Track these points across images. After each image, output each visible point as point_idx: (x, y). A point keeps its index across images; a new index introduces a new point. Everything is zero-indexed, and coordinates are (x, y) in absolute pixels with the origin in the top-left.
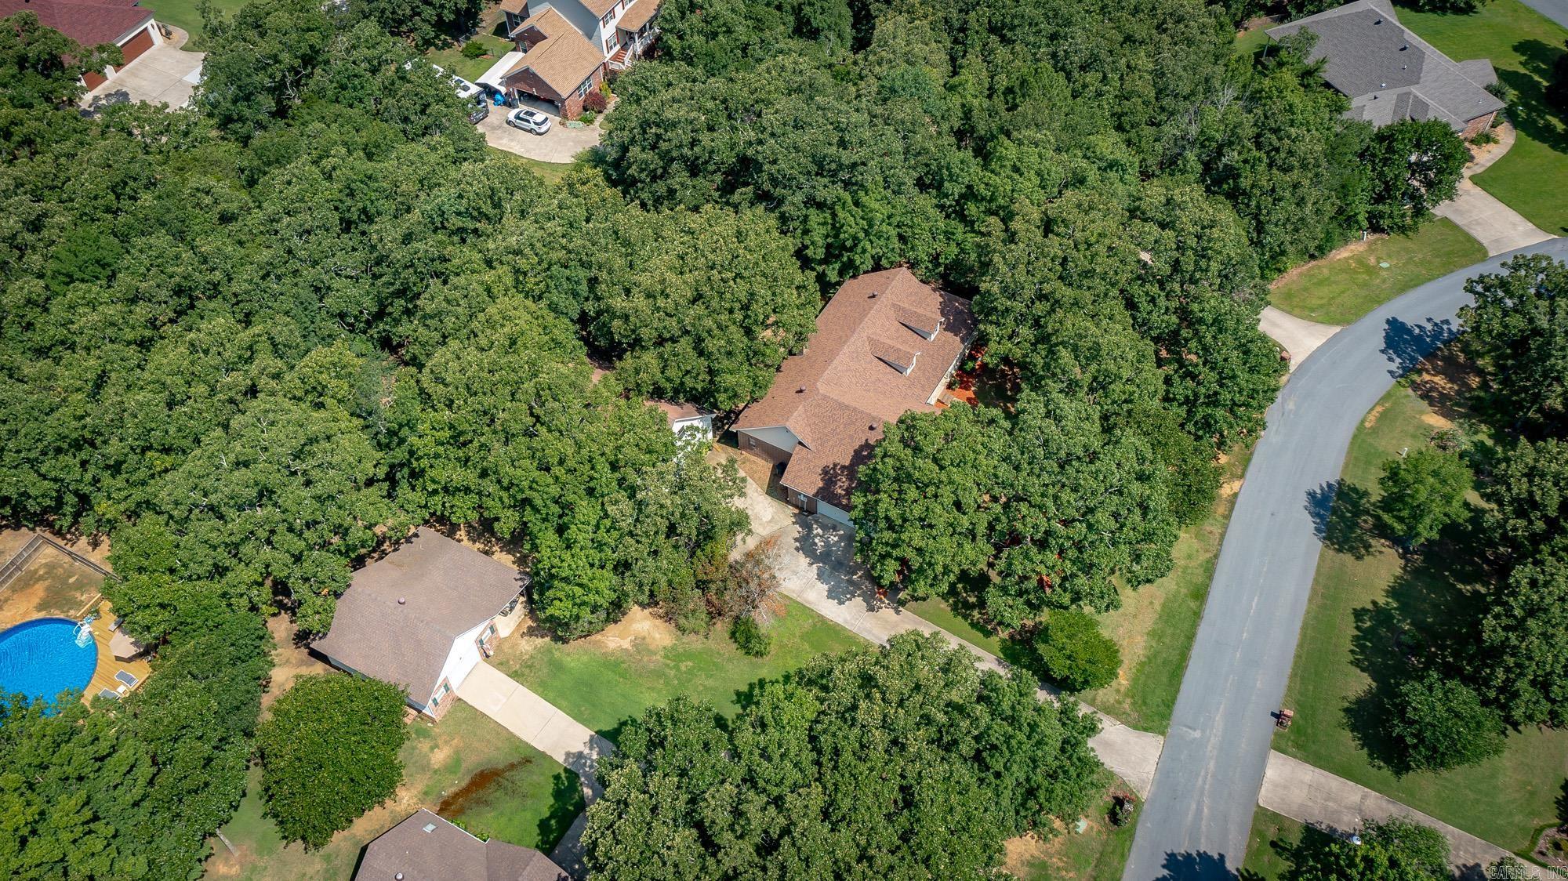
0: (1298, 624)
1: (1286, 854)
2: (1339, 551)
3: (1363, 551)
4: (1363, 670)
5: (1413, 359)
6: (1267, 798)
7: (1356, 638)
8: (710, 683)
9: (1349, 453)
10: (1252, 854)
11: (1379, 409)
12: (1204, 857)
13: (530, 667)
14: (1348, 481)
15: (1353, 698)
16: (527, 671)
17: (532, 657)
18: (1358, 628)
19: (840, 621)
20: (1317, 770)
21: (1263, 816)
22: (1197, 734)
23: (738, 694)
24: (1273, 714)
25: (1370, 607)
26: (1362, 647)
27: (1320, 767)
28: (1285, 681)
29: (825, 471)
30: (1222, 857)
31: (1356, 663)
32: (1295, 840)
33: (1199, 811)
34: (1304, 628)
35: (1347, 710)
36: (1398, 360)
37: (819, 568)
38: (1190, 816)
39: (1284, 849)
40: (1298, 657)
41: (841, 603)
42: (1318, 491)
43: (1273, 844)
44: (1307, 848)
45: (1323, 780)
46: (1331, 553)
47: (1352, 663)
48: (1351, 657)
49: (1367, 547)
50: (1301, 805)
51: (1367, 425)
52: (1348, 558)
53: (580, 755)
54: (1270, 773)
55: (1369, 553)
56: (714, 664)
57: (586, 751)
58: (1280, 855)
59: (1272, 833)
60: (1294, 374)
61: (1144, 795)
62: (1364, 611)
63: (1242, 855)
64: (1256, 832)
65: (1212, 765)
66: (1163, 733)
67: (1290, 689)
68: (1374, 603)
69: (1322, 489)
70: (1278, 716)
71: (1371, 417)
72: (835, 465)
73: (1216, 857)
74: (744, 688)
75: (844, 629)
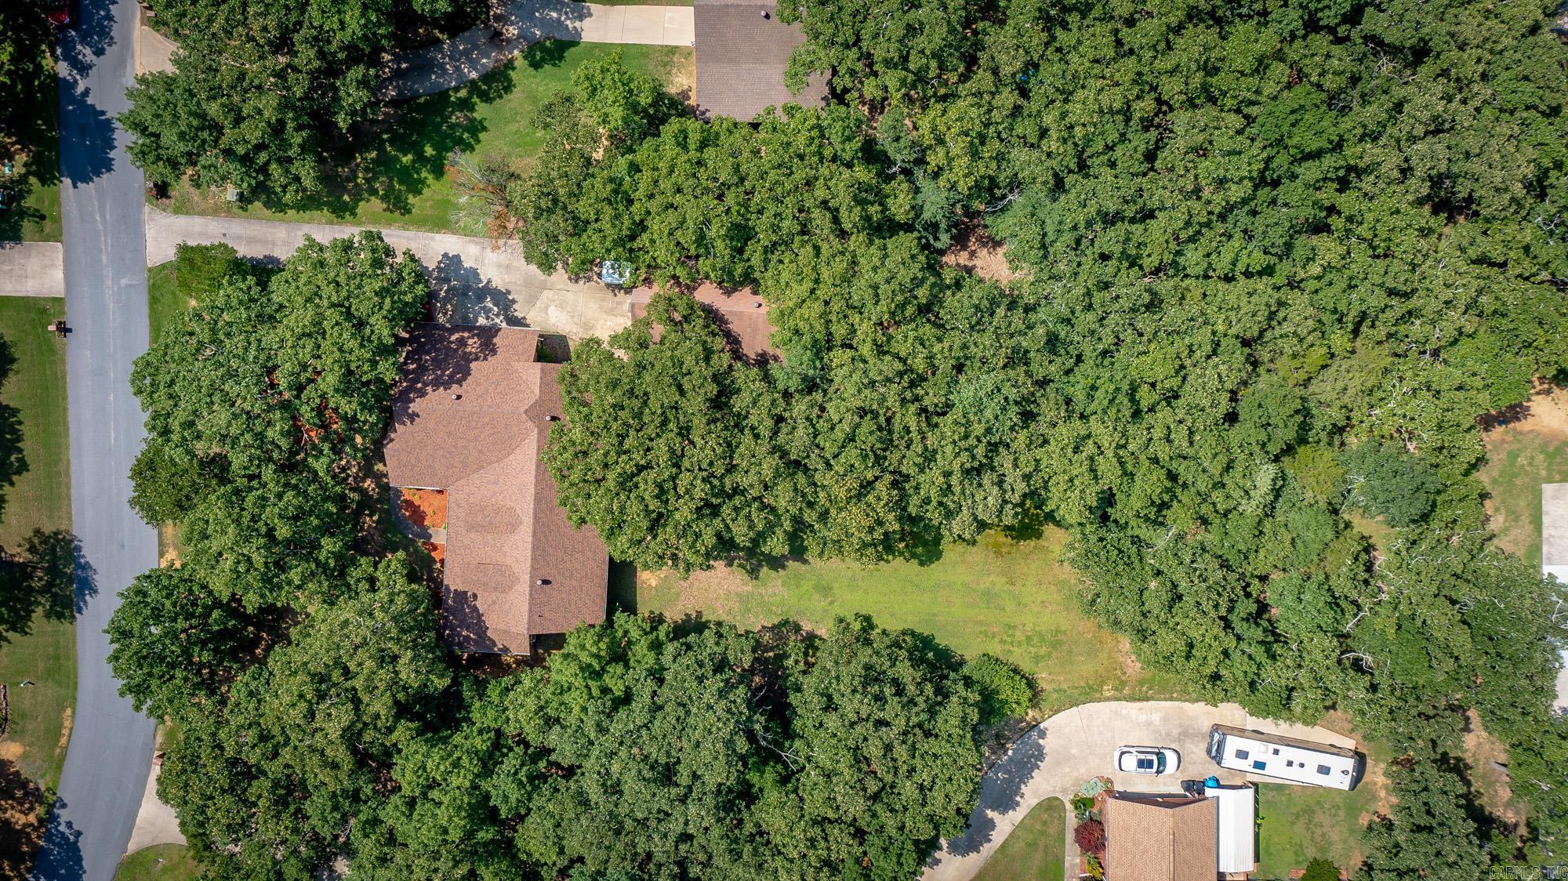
0: (72, 431)
1: (31, 212)
2: (56, 534)
3: (36, 541)
4: (7, 407)
5: (49, 838)
6: (57, 251)
7: (19, 439)
8: (514, 127)
9: (75, 662)
10: (56, 201)
11: (64, 740)
12: (87, 179)
13: (665, 65)
14: (67, 624)
15: (11, 374)
16: (666, 59)
17: (669, 73)
18: (20, 451)
19: (438, 237)
20: (24, 294)
21: (56, 237)
22: (124, 282)
23: (484, 129)
24: (70, 330)
25: (15, 478)
26: (14, 431)
27: (23, 298)
28: (68, 368)
29: (494, 352)
30: (75, 187)
31: (15, 412)
32: (27, 226)
33: (103, 216)
34: (67, 429)
35: (13, 360)
36: (62, 828)
37: (481, 281)
38: (108, 207)
39: (33, 216)
40: (65, 398)
41: (445, 255)
42: (88, 598)
43: (43, 217)
44: (16, 222)
45: (18, 287)
46: (63, 527)
47: (18, 411)
48: (21, 416)
49: (32, 549)
50: (29, 256)
51: (69, 711)
52: (48, 529)
53: (581, 18)
54: (59, 275)
55: (30, 541)
56: (519, 145)
57: (577, 24)
58: (37, 210)
59: (48, 225)
60: (152, 750)
61: (147, 208)
62: (19, 472)
63: (63, 195)
64: (57, 220)
65: (104, 258)
66: (150, 270)
67: (64, 362)
68: (12, 484)
69: (85, 602)
70: (63, 329)
71: (67, 724)
72: (485, 359)
73: (79, 184)
74: (482, 136)
75: (431, 231)
